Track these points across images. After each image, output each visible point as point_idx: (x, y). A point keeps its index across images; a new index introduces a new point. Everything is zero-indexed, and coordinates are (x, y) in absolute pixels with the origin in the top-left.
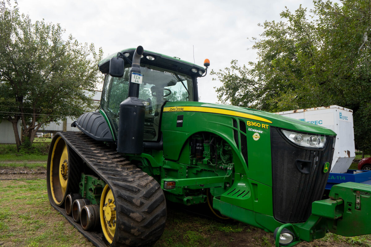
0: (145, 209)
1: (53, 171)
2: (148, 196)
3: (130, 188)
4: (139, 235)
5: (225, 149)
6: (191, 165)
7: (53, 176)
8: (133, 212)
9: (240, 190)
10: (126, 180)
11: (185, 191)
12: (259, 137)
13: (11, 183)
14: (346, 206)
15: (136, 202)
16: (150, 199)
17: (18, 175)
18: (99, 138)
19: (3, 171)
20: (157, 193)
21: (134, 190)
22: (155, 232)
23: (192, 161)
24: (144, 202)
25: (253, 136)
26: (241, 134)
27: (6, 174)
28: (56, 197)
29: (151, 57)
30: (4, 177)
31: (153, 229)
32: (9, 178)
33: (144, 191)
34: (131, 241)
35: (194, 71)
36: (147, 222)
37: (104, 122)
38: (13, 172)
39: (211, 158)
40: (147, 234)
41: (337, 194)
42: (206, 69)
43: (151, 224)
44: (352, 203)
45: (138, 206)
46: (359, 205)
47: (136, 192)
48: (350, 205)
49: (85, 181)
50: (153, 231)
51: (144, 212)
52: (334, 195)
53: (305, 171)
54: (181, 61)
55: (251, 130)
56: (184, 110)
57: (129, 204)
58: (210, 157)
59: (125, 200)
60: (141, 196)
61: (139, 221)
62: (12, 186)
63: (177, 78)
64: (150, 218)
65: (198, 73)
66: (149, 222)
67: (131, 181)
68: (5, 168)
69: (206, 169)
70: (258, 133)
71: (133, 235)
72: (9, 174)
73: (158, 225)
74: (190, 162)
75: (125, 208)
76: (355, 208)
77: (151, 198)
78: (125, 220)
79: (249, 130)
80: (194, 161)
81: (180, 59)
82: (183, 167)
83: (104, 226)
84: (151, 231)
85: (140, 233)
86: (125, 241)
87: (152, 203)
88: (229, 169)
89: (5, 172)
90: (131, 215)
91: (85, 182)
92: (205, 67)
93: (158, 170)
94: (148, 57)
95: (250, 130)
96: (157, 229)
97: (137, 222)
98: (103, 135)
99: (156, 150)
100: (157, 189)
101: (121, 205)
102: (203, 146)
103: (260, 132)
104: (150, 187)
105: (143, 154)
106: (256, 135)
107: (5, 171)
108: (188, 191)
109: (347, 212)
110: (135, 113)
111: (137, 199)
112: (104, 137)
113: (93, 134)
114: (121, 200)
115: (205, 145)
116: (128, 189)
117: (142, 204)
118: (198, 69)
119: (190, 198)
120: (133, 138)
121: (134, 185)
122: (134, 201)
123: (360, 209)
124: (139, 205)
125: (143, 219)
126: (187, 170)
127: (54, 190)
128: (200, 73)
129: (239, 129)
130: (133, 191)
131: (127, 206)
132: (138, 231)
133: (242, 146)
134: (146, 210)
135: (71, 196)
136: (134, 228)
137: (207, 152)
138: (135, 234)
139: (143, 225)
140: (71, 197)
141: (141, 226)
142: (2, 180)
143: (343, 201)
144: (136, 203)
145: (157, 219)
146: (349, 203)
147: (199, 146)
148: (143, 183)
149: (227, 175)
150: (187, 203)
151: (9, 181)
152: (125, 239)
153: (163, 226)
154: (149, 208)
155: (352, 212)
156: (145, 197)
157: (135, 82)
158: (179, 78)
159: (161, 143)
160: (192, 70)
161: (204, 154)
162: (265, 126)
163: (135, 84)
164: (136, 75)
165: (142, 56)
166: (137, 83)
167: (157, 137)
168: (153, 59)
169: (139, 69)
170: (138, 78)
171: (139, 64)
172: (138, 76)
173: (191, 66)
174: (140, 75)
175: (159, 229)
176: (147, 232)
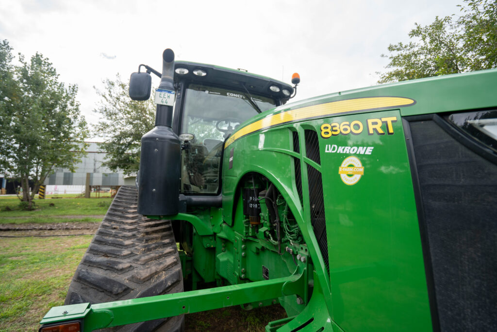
6: (247, 237)
10: (113, 268)
12: (362, 170)
23: (247, 228)
25: (340, 169)
29: (200, 72)
33: (139, 292)
35: (274, 89)
39: (271, 226)
42: (295, 88)
54: (249, 74)
55: (334, 149)
56: (235, 138)
58: (268, 224)
65: (281, 91)
67: (122, 269)
69: (268, 248)
70: (355, 154)
74: (245, 231)
79: (326, 151)
80: (250, 230)
81: (247, 71)
82: (238, 238)
88: (300, 260)
92: (293, 85)
93: (211, 240)
95: (330, 151)
99: (214, 206)
102: (258, 202)
103: (361, 151)
105: (180, 214)
106: (351, 166)
110: (156, 150)
116: (101, 288)
118: (281, 86)
120: (154, 190)
121: (126, 277)
126: (242, 244)
128: (286, 92)
129: (303, 155)
133: (311, 205)
137: (265, 214)
147: (253, 202)
149: (297, 273)
157: (162, 104)
158: (253, 102)
159: (219, 198)
160: (272, 88)
161: (262, 217)
162: (380, 124)
163: (163, 107)
164: (163, 93)
165: (186, 71)
166: (164, 104)
167: (217, 189)
168: (204, 74)
169: (171, 85)
170: (166, 96)
171: (172, 78)
172: (167, 94)
173: (267, 81)
174: (170, 92)
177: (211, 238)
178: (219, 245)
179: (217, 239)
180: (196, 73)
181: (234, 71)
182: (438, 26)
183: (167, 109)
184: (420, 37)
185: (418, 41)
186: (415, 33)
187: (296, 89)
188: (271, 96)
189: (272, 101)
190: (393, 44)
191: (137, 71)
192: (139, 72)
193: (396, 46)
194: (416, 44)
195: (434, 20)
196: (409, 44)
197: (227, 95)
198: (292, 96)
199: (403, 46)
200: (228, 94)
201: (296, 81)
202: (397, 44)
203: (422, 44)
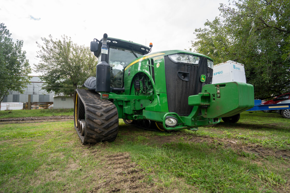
0: (104, 118)
2: (107, 111)
4: (100, 133)
5: (149, 81)
8: (96, 119)
11: (134, 112)
14: (212, 97)
16: (108, 113)
18: (92, 88)
20: (113, 110)
21: (98, 107)
22: (111, 132)
23: (135, 93)
24: (104, 114)
26: (152, 67)
29: (115, 42)
31: (110, 130)
33: (104, 109)
34: (96, 136)
36: (105, 126)
40: (106, 133)
41: (206, 91)
44: (215, 94)
45: (99, 116)
46: (219, 94)
47: (99, 109)
50: (110, 131)
51: (103, 120)
53: (186, 79)
54: (134, 43)
56: (131, 65)
57: (94, 115)
58: (142, 88)
59: (91, 112)
60: (102, 111)
61: (100, 124)
64: (107, 123)
65: (145, 50)
66: (107, 126)
67: (98, 104)
70: (159, 63)
71: (96, 132)
73: (112, 128)
75: (91, 117)
76: (217, 97)
78: (91, 123)
80: (137, 93)
81: (132, 42)
85: (101, 131)
87: (109, 115)
88: (151, 92)
90: (94, 120)
94: (113, 42)
95: (155, 63)
96: (112, 130)
97: (99, 125)
101: (88, 115)
102: (139, 83)
103: (160, 61)
104: (109, 107)
108: (135, 112)
110: (103, 69)
111: (99, 113)
112: (94, 87)
114: (88, 112)
116: (94, 107)
117: (102, 115)
118: (145, 48)
119: (137, 115)
120: (103, 83)
121: (100, 106)
122: (97, 113)
123: (220, 97)
125: (103, 124)
128: (147, 50)
129: (151, 65)
130: (97, 108)
131: (92, 115)
132: (100, 130)
133: (152, 74)
134: (104, 119)
136: (97, 128)
137: (141, 86)
138: (98, 132)
139: (103, 127)
141: (102, 128)
143: (210, 94)
144: (98, 114)
145: (112, 124)
146: (213, 95)
147: (137, 83)
148: (105, 105)
149: (150, 96)
150: (135, 119)
152: (92, 134)
154: (106, 118)
155: (215, 100)
156: (105, 112)
157: (104, 53)
158: (134, 54)
159: (124, 88)
160: (142, 48)
161: (140, 87)
162: (162, 57)
164: (104, 50)
165: (110, 41)
167: (122, 86)
169: (106, 46)
171: (106, 44)
172: (105, 50)
173: (140, 46)
174: (106, 49)
175: (114, 131)
176: (106, 132)
177: (121, 102)
178: (124, 104)
179: (124, 102)
181: (128, 42)
183: (105, 55)
185: (208, 27)
186: (206, 24)
187: (151, 49)
188: (142, 52)
191: (93, 41)
192: (94, 41)
193: (198, 30)
194: (207, 29)
195: (215, 19)
196: (204, 29)
197: (124, 51)
198: (150, 52)
199: (201, 30)
200: (125, 50)
201: (151, 46)
202: (199, 29)
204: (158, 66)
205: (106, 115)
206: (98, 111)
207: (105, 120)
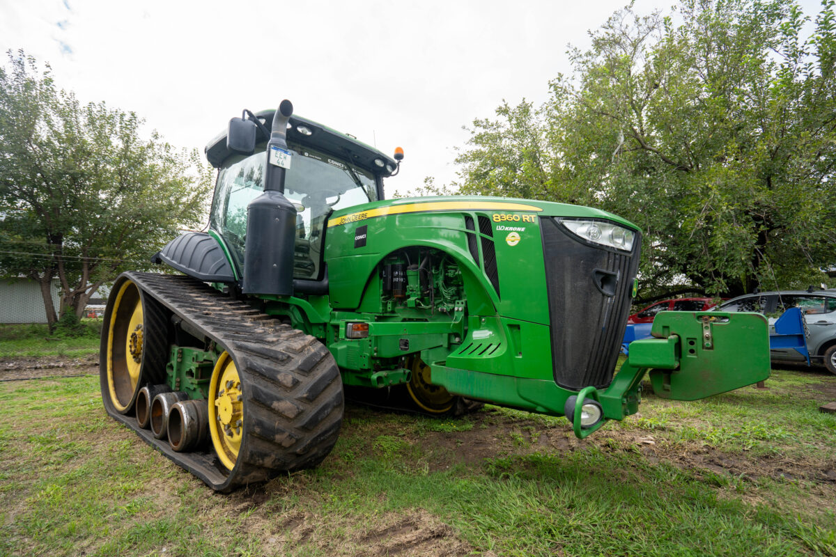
0: (302, 392)
1: (113, 350)
2: (308, 368)
3: (272, 354)
4: (291, 446)
5: (448, 276)
6: (383, 314)
7: (113, 359)
8: (278, 400)
9: (481, 345)
10: (263, 341)
11: (373, 362)
12: (519, 238)
13: (28, 384)
14: (686, 346)
15: (285, 379)
16: (312, 374)
17: (45, 371)
18: (207, 274)
19: (11, 365)
20: (324, 363)
21: (280, 356)
22: (322, 438)
23: (385, 305)
24: (300, 380)
25: (507, 239)
26: (482, 238)
27: (18, 369)
28: (118, 398)
29: (304, 129)
30: (11, 376)
31: (319, 432)
32: (23, 377)
33: (299, 360)
34: (275, 460)
35: (379, 163)
36: (306, 419)
37: (216, 248)
38: (34, 366)
39: (422, 295)
40: (308, 442)
41: (666, 327)
42: (398, 164)
43: (314, 422)
44: (695, 339)
45: (287, 387)
46: (710, 340)
47: (283, 361)
48: (692, 343)
49: (178, 358)
50: (318, 436)
51: (300, 399)
52: (661, 328)
54: (358, 142)
55: (503, 228)
56: (368, 216)
57: (270, 384)
58: (418, 294)
59: (262, 375)
60: (293, 368)
61: (291, 415)
62: (27, 389)
63: (349, 174)
64: (311, 410)
65: (385, 167)
66: (311, 420)
67: (273, 342)
68: (16, 359)
69: (412, 317)
70: (515, 231)
71: (279, 445)
72: (25, 370)
73: (328, 424)
74: (381, 308)
75: (262, 392)
76: (703, 347)
77: (314, 372)
78: (263, 416)
79: (497, 230)
80: (389, 306)
81: (356, 138)
83: (218, 438)
84: (316, 436)
85: (294, 441)
86: (263, 459)
87: (316, 381)
88: (458, 311)
89: (16, 367)
90: (275, 404)
91: (179, 360)
92: (396, 161)
93: (320, 330)
95: (500, 229)
96: (326, 432)
97: (287, 418)
98: (214, 271)
99: (315, 294)
100: (324, 357)
101: (253, 386)
102: (404, 276)
103: (519, 229)
104: (310, 354)
105: (293, 297)
106: (513, 236)
107: (16, 365)
109: (688, 356)
110: (277, 219)
111: (286, 374)
112: (215, 273)
113: (194, 269)
114: (252, 376)
115: (409, 272)
116: (266, 355)
117: (296, 383)
118: (385, 160)
119: (382, 374)
120: (275, 265)
121: (280, 348)
122: (279, 376)
123: (712, 348)
124: (290, 385)
125: (300, 413)
127: (115, 385)
128: (389, 169)
129: (476, 231)
130: (277, 359)
131: (266, 387)
132: (290, 436)
133: (484, 261)
134: (305, 395)
135: (149, 388)
136: (281, 432)
137: (414, 285)
138: (283, 444)
139: (298, 425)
140: (150, 392)
141: (295, 428)
142: (7, 381)
143: (679, 338)
145: (326, 412)
146: (689, 341)
147: (398, 276)
148: (297, 344)
150: (378, 384)
151: (24, 382)
152: (264, 455)
153: (338, 428)
154: (310, 391)
155: (697, 355)
156: (302, 370)
157: (277, 165)
158: (356, 176)
160: (376, 161)
162: (528, 218)
163: (277, 168)
164: (279, 152)
166: (280, 165)
168: (309, 133)
169: (284, 142)
170: (282, 157)
171: (285, 134)
172: (283, 154)
173: (373, 153)
174: (286, 152)
175: (331, 433)
176: (308, 438)
180: (300, 129)
181: (342, 135)
182: (525, 109)
183: (280, 171)
184: (507, 118)
185: (503, 119)
186: (502, 111)
187: (399, 166)
189: (372, 176)
190: (479, 119)
191: (241, 117)
192: (244, 119)
194: (503, 125)
196: (495, 123)
197: (328, 162)
198: (394, 173)
199: (490, 123)
200: (329, 160)
201: (399, 156)
202: (483, 120)
203: (508, 126)
204: (513, 239)
205: (308, 382)
206: (280, 368)
207: (307, 398)
